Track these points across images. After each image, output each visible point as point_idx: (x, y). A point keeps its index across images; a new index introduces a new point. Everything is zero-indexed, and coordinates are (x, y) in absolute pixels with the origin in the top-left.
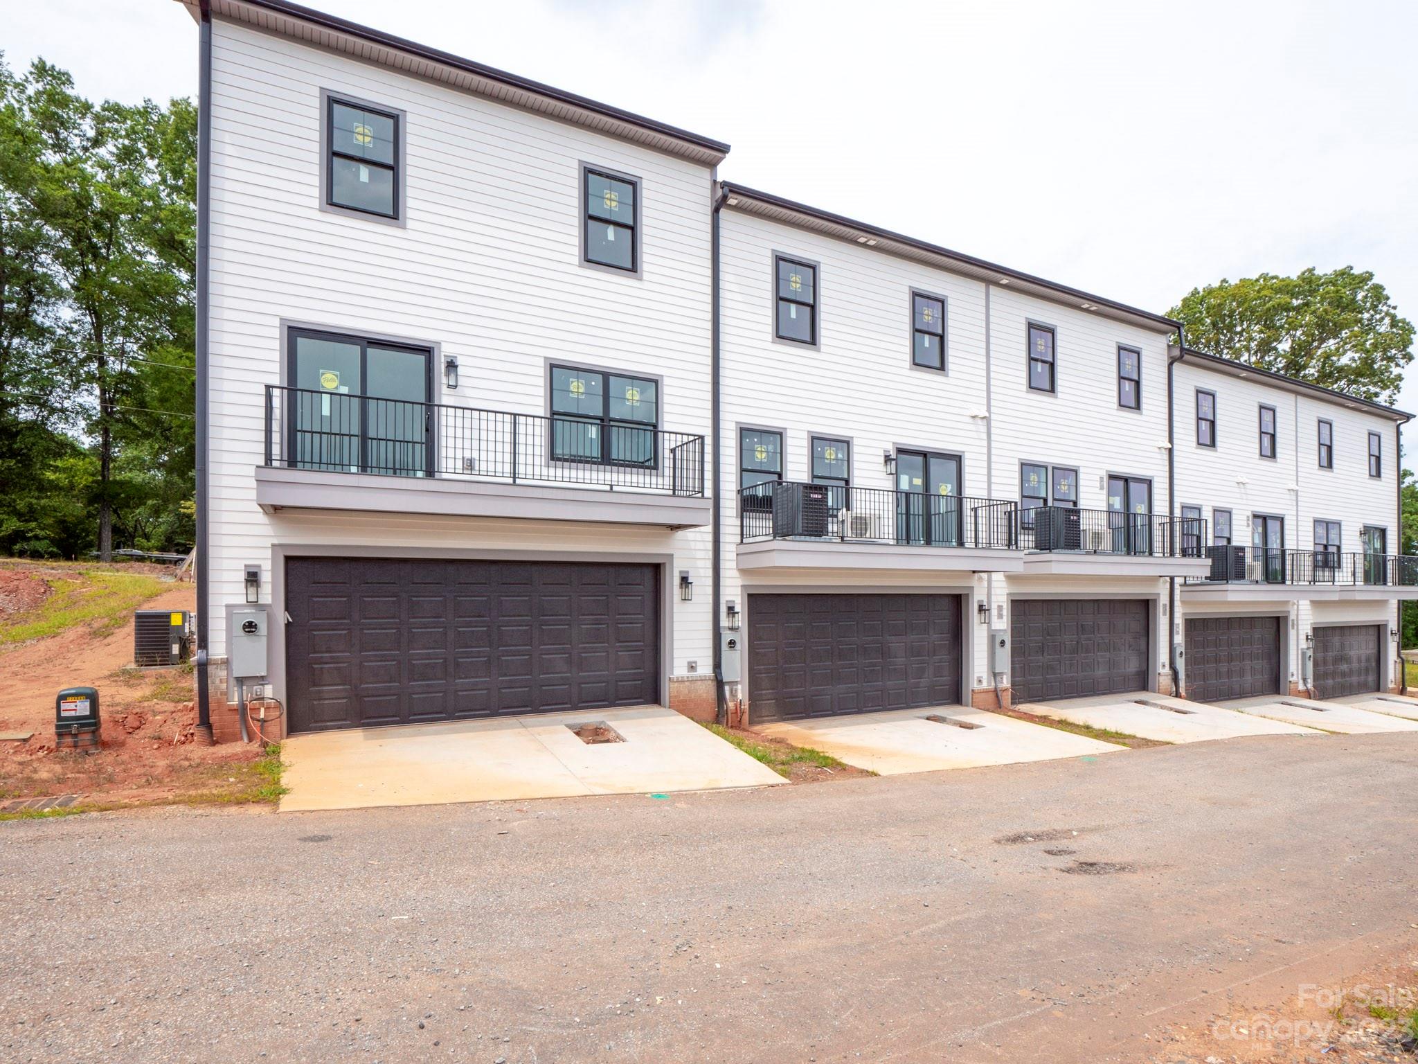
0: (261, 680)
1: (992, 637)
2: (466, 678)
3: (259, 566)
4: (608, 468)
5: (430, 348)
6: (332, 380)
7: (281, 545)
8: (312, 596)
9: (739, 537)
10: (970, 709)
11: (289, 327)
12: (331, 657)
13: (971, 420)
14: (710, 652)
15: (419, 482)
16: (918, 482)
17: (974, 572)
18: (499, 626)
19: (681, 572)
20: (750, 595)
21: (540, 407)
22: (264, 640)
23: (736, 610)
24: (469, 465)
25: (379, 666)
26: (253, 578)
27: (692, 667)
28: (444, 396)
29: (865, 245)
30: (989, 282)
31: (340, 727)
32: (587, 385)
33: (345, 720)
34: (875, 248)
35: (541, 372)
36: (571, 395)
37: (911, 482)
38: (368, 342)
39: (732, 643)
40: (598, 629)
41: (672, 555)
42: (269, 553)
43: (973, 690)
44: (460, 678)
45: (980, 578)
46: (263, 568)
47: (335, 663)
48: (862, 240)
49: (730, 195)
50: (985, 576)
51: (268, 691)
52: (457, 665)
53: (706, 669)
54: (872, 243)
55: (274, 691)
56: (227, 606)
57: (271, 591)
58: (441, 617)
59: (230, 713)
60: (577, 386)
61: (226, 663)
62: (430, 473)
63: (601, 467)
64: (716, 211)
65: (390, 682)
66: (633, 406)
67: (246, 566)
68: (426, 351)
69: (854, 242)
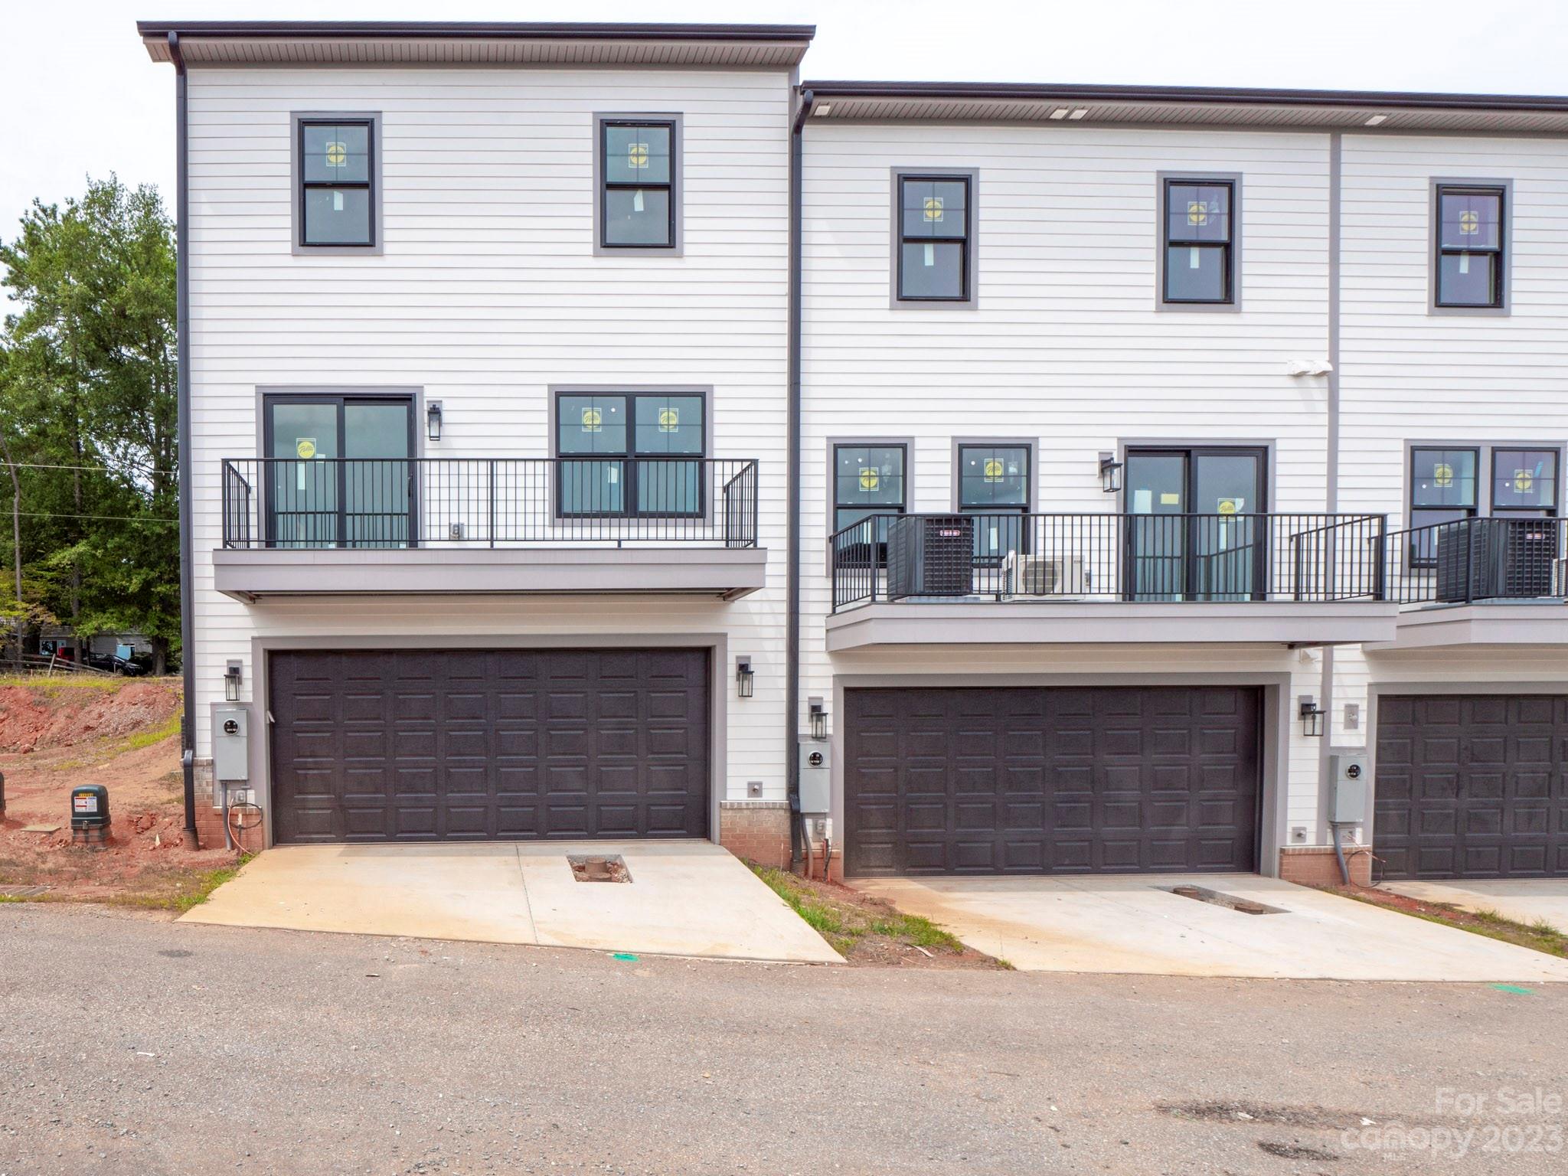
0: (244, 784)
1: (1330, 761)
2: (459, 792)
3: (240, 662)
4: (634, 521)
5: (411, 395)
6: (309, 449)
7: (260, 638)
8: (295, 694)
9: (830, 605)
10: (1276, 881)
11: (265, 395)
12: (316, 762)
13: (1291, 383)
14: (782, 771)
15: (403, 555)
16: (1172, 499)
17: (1292, 645)
18: (497, 730)
19: (738, 658)
20: (847, 690)
21: (543, 447)
22: (245, 741)
23: (824, 711)
24: (457, 533)
25: (365, 774)
26: (234, 674)
27: (755, 790)
28: (428, 449)
29: (1066, 122)
30: (1336, 129)
31: (324, 841)
32: (606, 414)
33: (330, 833)
34: (1087, 122)
35: (543, 405)
36: (584, 430)
37: (1156, 500)
38: (345, 399)
39: (816, 759)
40: (622, 736)
41: (725, 635)
42: (249, 647)
43: (1282, 851)
44: (452, 792)
45: (1306, 659)
46: (244, 664)
47: (318, 769)
48: (1059, 114)
49: (816, 100)
50: (1317, 653)
51: (251, 797)
52: (449, 775)
53: (775, 793)
54: (1079, 114)
55: (257, 796)
56: (213, 705)
57: (253, 689)
58: (429, 718)
59: (216, 818)
60: (591, 417)
61: (212, 763)
62: (413, 542)
63: (624, 521)
64: (797, 130)
65: (374, 793)
66: (668, 433)
67: (229, 661)
68: (406, 399)
69: (1045, 121)
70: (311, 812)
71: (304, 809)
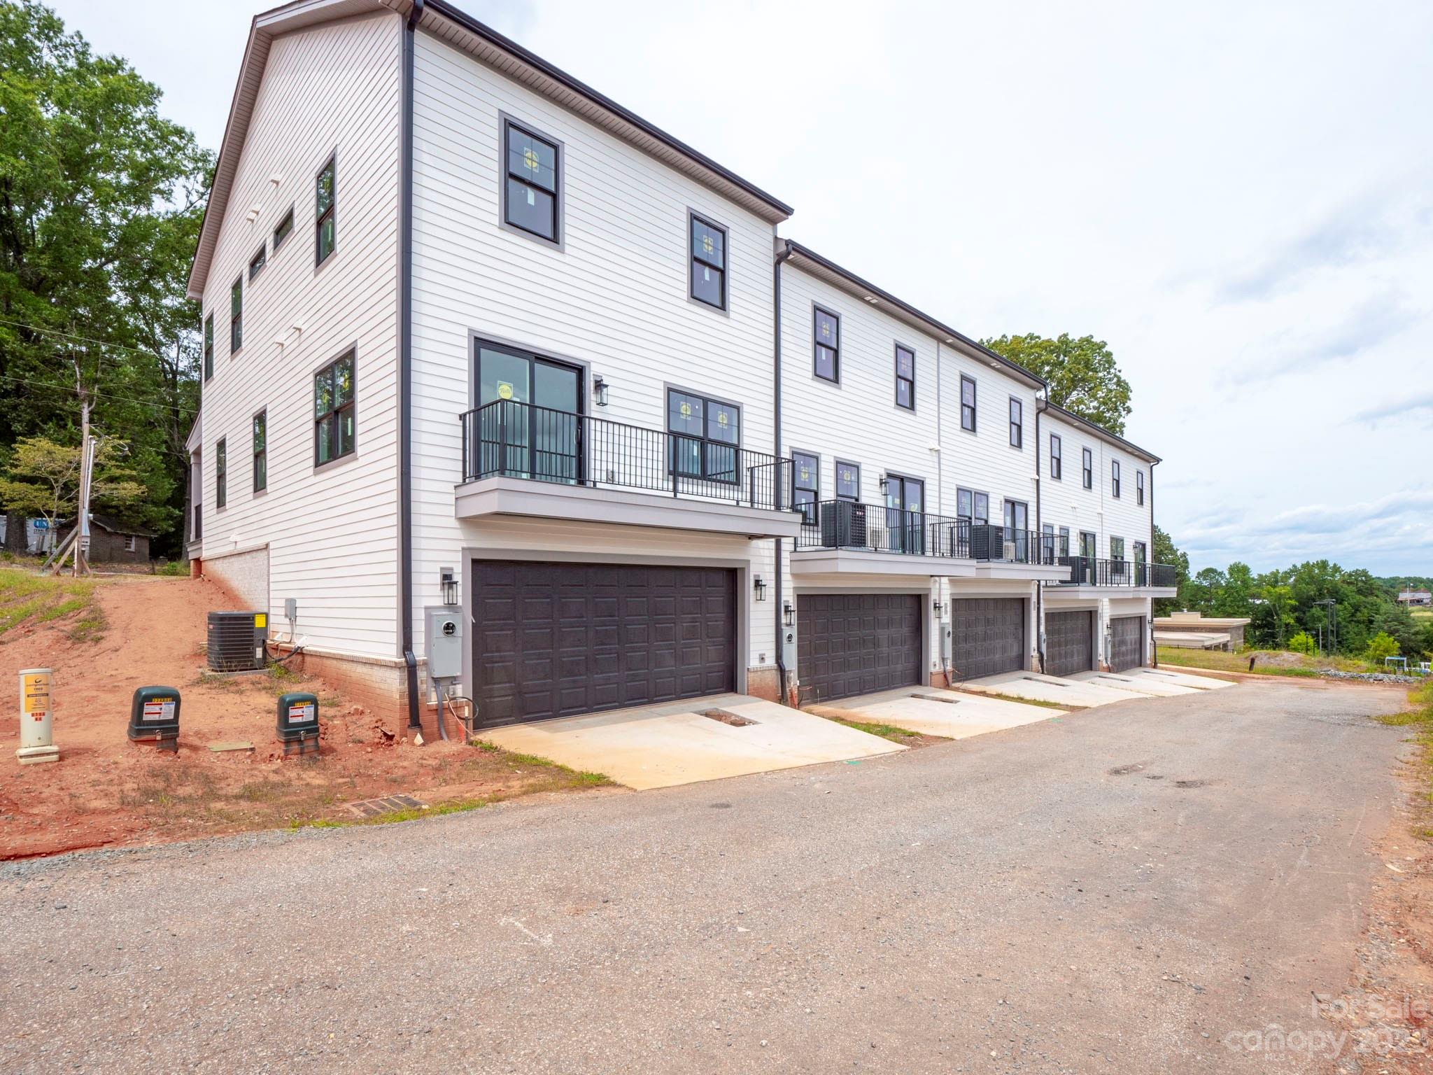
0: (453, 680)
1: (942, 629)
2: (601, 673)
3: (452, 569)
4: (705, 482)
5: (582, 367)
6: (508, 392)
7: (470, 549)
8: (485, 598)
9: (793, 546)
10: (929, 688)
11: (476, 338)
12: (501, 657)
13: (928, 452)
14: (773, 646)
15: (572, 490)
16: (897, 501)
17: (932, 576)
18: (625, 625)
19: (755, 576)
20: (799, 596)
21: (660, 424)
22: (460, 640)
23: (791, 609)
24: (611, 479)
25: (537, 664)
26: (447, 580)
27: (762, 659)
28: (592, 409)
29: (868, 303)
30: (940, 340)
31: (506, 724)
32: (693, 408)
33: (510, 716)
34: (874, 306)
35: (661, 394)
36: (682, 417)
37: (893, 501)
38: (536, 358)
39: (790, 637)
40: (694, 626)
41: (749, 561)
42: (459, 556)
43: (931, 673)
44: (597, 674)
45: (936, 581)
46: (455, 571)
47: (502, 662)
48: (868, 298)
49: (793, 252)
50: (937, 578)
51: (459, 690)
52: (596, 660)
53: (770, 661)
54: (874, 301)
55: (463, 691)
56: (426, 608)
57: (462, 594)
58: (583, 617)
59: (429, 713)
60: (685, 408)
61: (425, 663)
62: (581, 481)
63: (700, 481)
64: (777, 264)
65: (545, 679)
66: (722, 428)
67: (442, 569)
68: (580, 371)
69: (861, 298)
70: (496, 700)
71: (491, 697)
